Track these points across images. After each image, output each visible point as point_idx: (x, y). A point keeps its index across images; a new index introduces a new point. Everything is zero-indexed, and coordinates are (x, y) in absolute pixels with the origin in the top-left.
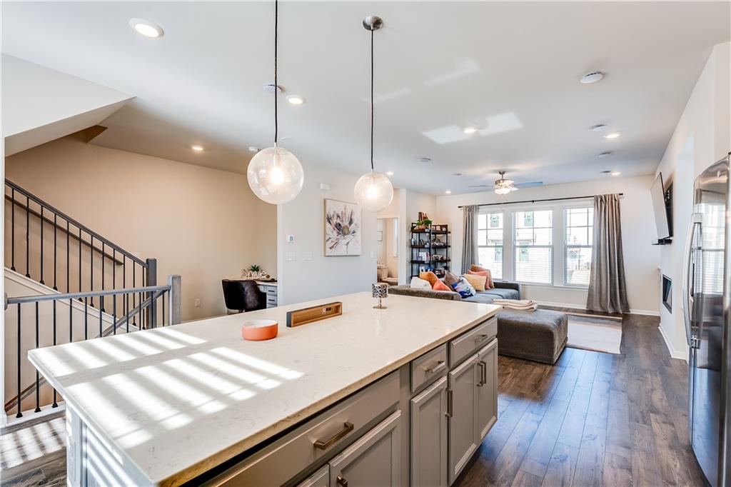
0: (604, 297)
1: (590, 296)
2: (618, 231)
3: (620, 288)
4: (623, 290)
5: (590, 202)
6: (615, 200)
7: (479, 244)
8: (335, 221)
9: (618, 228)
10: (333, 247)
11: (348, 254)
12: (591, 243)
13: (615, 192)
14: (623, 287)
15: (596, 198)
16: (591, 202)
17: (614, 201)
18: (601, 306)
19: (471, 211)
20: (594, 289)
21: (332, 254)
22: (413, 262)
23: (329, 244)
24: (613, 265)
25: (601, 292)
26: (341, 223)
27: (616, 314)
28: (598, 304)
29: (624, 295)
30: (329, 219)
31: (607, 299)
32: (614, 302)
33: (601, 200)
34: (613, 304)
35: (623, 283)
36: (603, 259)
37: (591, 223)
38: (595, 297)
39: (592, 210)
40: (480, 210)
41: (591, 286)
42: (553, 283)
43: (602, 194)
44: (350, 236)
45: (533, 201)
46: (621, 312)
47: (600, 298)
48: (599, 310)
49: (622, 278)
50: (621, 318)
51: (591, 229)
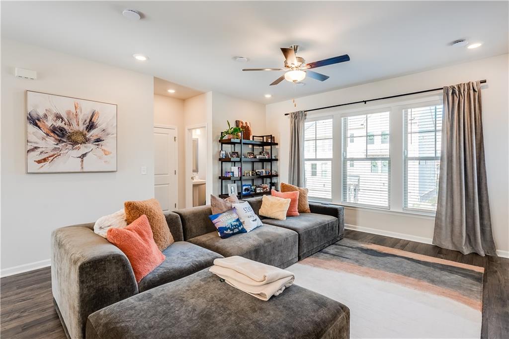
0: (457, 230)
1: (438, 226)
2: (479, 137)
3: (482, 218)
4: (486, 222)
5: (437, 98)
6: (474, 90)
7: (306, 157)
8: (50, 122)
9: (479, 131)
10: (45, 160)
11: (84, 170)
12: (439, 155)
13: (474, 79)
14: (486, 216)
15: (446, 90)
16: (439, 97)
17: (472, 92)
18: (453, 243)
19: (298, 118)
20: (443, 218)
21: (41, 171)
22: (222, 178)
23: (35, 156)
24: (470, 184)
25: (452, 222)
26: (66, 127)
27: (473, 258)
28: (449, 239)
29: (488, 229)
30: (34, 121)
31: (461, 233)
32: (472, 238)
33: (453, 93)
34: (471, 238)
35: (486, 211)
36: (455, 177)
37: (439, 127)
38: (444, 229)
39: (440, 107)
40: (307, 117)
41: (438, 213)
42: (389, 206)
43: (455, 84)
44: (90, 146)
45: (365, 102)
46: (483, 253)
47: (452, 231)
48: (451, 247)
49: (484, 204)
50: (481, 270)
51: (439, 135)
